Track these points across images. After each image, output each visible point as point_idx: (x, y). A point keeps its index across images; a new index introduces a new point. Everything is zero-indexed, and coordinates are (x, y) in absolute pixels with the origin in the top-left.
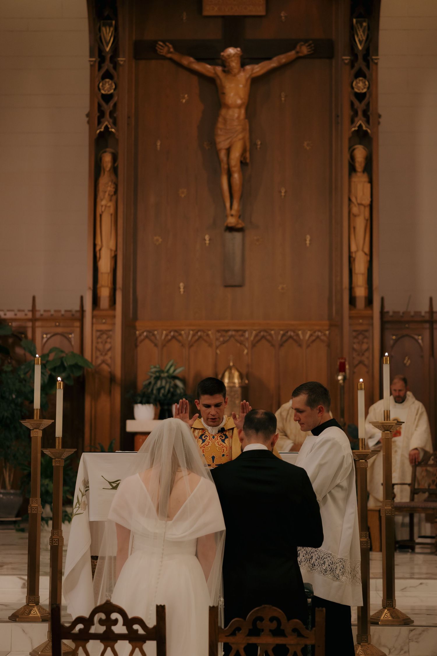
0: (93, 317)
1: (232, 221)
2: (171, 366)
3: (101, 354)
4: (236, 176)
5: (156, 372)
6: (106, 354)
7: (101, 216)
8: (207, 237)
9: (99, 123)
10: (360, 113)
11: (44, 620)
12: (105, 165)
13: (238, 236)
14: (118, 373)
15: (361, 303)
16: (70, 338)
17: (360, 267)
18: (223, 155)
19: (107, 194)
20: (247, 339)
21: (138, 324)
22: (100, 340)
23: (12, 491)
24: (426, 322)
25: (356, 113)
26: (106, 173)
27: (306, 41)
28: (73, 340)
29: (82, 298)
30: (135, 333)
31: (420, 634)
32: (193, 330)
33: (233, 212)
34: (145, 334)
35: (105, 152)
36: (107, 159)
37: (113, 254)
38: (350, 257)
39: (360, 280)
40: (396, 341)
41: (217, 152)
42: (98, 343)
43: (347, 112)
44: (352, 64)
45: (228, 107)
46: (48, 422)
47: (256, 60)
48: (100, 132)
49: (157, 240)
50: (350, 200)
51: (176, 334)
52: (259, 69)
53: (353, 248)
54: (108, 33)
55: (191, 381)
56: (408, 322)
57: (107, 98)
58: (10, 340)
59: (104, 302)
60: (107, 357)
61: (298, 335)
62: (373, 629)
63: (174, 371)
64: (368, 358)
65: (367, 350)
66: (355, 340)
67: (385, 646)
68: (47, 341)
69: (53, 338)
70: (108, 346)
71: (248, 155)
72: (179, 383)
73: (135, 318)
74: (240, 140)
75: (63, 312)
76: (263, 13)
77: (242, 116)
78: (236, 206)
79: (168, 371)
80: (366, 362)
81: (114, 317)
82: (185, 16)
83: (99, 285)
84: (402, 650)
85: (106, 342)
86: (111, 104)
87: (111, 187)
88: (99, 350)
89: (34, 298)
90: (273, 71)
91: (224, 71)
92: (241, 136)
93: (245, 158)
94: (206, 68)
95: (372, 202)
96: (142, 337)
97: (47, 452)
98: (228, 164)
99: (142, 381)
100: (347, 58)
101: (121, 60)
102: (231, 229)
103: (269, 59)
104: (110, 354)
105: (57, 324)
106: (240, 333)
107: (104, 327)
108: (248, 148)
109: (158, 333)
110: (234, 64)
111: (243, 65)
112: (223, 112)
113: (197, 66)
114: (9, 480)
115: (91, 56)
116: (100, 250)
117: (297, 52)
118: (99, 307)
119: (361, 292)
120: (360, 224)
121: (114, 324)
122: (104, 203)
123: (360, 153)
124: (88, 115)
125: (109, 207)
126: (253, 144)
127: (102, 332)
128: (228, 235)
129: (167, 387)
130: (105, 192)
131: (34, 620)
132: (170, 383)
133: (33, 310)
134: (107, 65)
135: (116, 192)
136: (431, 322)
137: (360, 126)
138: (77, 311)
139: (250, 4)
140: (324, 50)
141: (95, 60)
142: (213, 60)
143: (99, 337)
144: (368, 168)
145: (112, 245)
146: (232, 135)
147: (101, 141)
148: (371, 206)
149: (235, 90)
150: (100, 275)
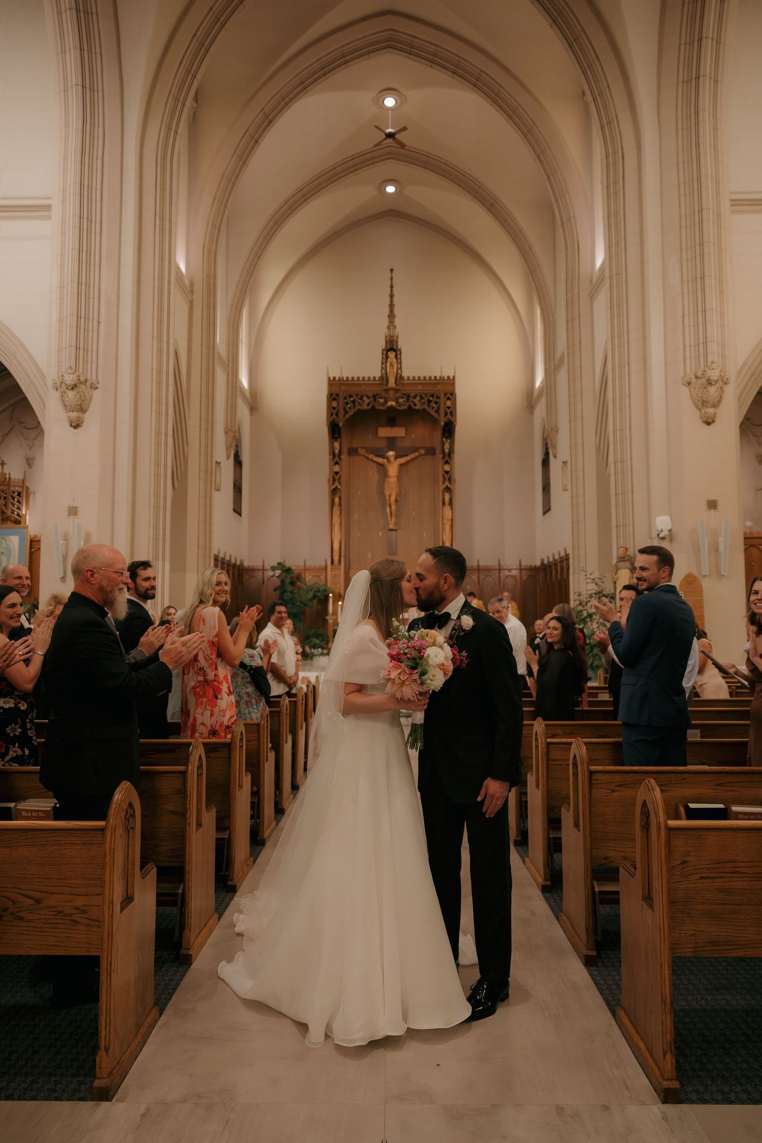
0: (332, 568)
1: (391, 527)
4: (393, 507)
7: (334, 524)
9: (333, 484)
10: (447, 479)
12: (336, 502)
13: (394, 533)
16: (321, 578)
18: (387, 498)
22: (334, 579)
24: (475, 570)
25: (445, 479)
26: (336, 506)
27: (423, 448)
33: (392, 523)
35: (336, 497)
36: (337, 500)
37: (340, 541)
41: (385, 497)
43: (441, 479)
44: (443, 458)
45: (389, 477)
47: (401, 456)
49: (359, 535)
50: (443, 517)
52: (403, 460)
53: (444, 538)
54: (337, 445)
57: (337, 473)
59: (336, 562)
60: (338, 586)
68: (312, 579)
69: (314, 578)
70: (338, 581)
71: (398, 497)
73: (349, 569)
74: (395, 491)
75: (318, 567)
76: (405, 436)
77: (396, 481)
78: (393, 520)
81: (340, 568)
82: (370, 436)
83: (334, 555)
85: (337, 579)
86: (338, 475)
87: (338, 512)
89: (305, 559)
90: (409, 461)
91: (388, 461)
92: (395, 489)
93: (397, 499)
94: (380, 460)
95: (452, 518)
98: (390, 501)
100: (441, 456)
101: (343, 457)
102: (391, 530)
103: (407, 455)
105: (316, 572)
107: (335, 573)
108: (398, 494)
110: (392, 459)
111: (396, 458)
112: (387, 479)
113: (376, 459)
115: (330, 455)
116: (334, 539)
117: (419, 453)
118: (334, 564)
120: (447, 527)
121: (340, 572)
123: (447, 497)
124: (328, 480)
126: (400, 493)
127: (335, 575)
128: (390, 533)
130: (336, 514)
133: (305, 565)
134: (337, 459)
135: (341, 514)
136: (478, 570)
137: (447, 486)
138: (324, 566)
139: (398, 432)
140: (431, 451)
141: (331, 456)
142: (382, 456)
143: (334, 577)
144: (451, 503)
145: (339, 537)
146: (392, 490)
147: (334, 492)
148: (452, 520)
149: (393, 470)
150: (334, 550)
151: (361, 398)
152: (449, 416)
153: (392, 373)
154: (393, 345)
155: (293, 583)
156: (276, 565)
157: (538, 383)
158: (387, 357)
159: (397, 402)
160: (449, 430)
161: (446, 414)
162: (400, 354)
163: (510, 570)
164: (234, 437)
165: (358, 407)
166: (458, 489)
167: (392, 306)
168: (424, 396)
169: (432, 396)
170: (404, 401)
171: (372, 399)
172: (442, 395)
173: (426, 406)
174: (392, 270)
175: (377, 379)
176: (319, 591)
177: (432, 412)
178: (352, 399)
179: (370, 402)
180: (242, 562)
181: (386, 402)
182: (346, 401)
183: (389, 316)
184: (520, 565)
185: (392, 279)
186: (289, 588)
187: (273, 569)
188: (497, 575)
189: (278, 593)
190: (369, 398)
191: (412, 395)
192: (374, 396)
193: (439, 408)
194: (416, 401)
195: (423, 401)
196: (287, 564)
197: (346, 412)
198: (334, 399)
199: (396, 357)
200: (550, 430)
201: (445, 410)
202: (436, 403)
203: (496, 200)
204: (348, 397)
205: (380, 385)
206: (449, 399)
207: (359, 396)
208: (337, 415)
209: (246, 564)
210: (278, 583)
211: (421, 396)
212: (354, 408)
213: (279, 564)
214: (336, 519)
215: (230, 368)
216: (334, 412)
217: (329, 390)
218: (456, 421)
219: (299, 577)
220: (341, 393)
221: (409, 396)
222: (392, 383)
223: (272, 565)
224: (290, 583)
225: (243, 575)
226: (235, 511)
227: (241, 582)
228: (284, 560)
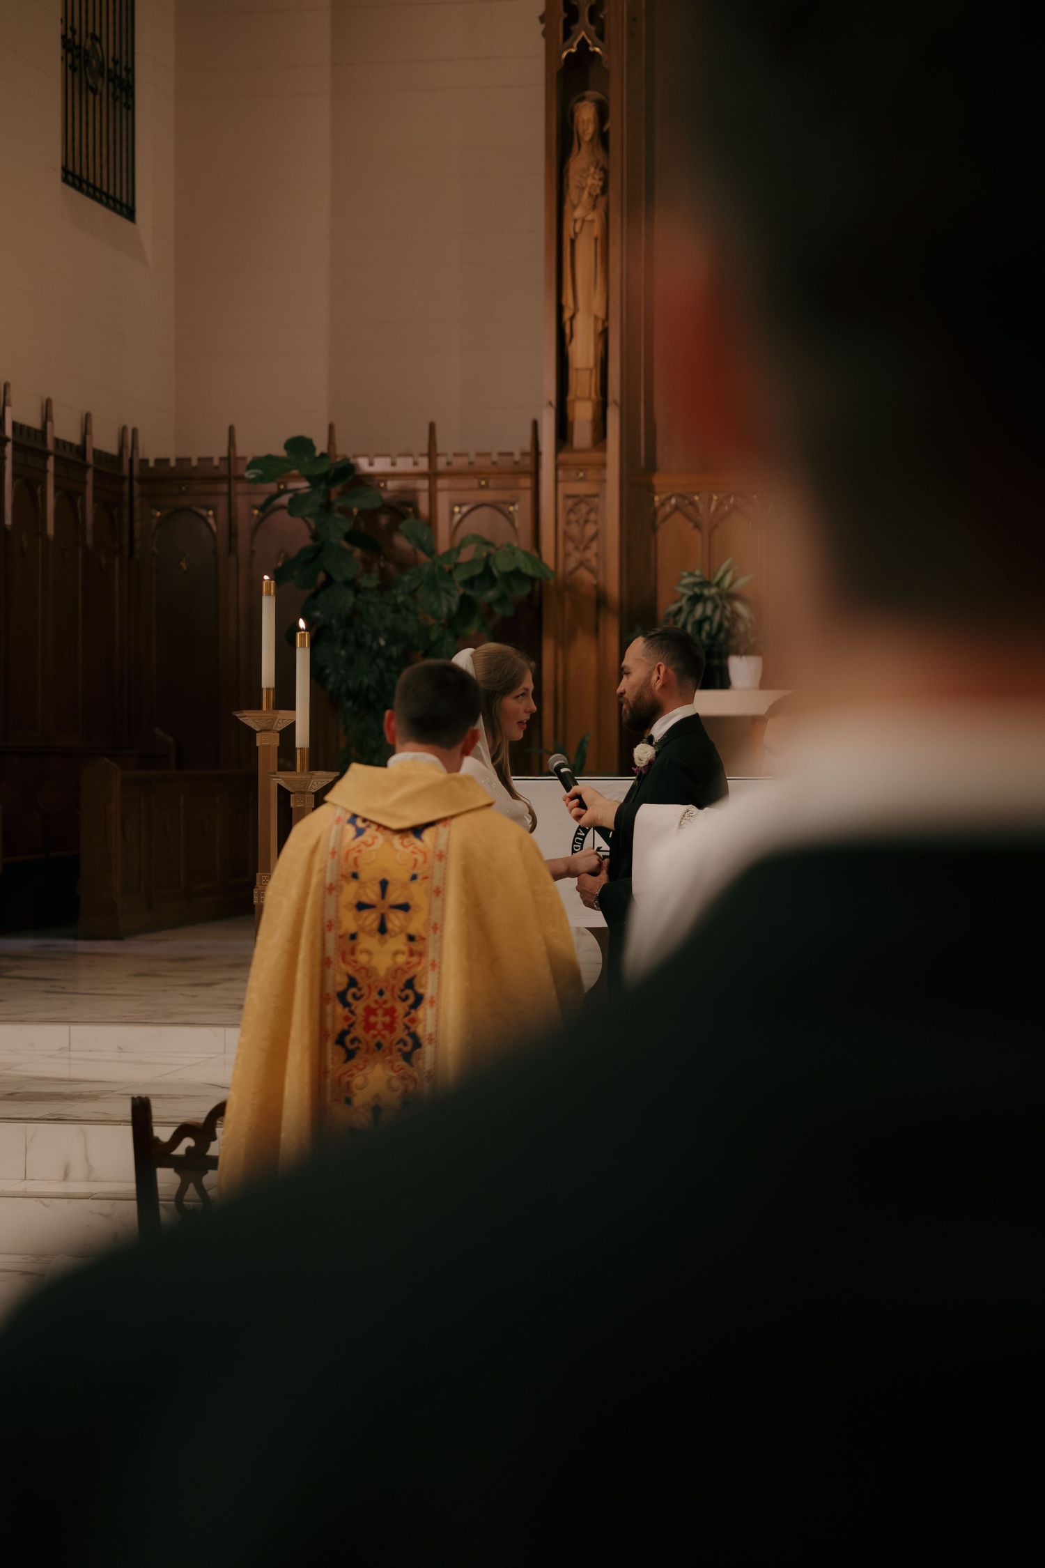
0: (558, 466)
2: (726, 572)
3: (577, 548)
5: (695, 584)
6: (587, 547)
7: (573, 242)
9: (568, 34)
12: (581, 131)
14: (613, 588)
16: (510, 512)
19: (586, 193)
21: (657, 480)
22: (573, 517)
26: (584, 146)
28: (516, 516)
29: (535, 423)
30: (653, 499)
34: (673, 501)
35: (582, 99)
36: (586, 114)
37: (600, 328)
42: (568, 523)
48: (570, 54)
51: (741, 501)
58: (384, 520)
59: (582, 434)
60: (590, 554)
63: (732, 583)
68: (461, 520)
69: (474, 514)
70: (591, 530)
72: (743, 610)
73: (652, 468)
75: (495, 457)
79: (718, 584)
81: (603, 465)
83: (571, 396)
85: (586, 521)
87: (594, 178)
88: (572, 540)
89: (433, 426)
96: (667, 509)
104: (594, 546)
105: (483, 483)
107: (580, 489)
109: (700, 499)
116: (572, 318)
118: (572, 443)
121: (603, 481)
122: (578, 213)
124: (542, 19)
125: (592, 221)
127: (578, 499)
129: (717, 618)
130: (583, 189)
132: (724, 607)
133: (432, 454)
135: (604, 190)
138: (524, 454)
143: (571, 511)
145: (598, 307)
147: (571, 74)
150: (573, 377)
156: (281, 452)
176: (487, 576)
180: (127, 437)
187: (271, 469)
196: (342, 451)
209: (151, 450)
213: (300, 446)
214: (580, 213)
219: (397, 511)
223: (262, 452)
224: (352, 537)
225: (137, 503)
226: (80, 189)
227: (126, 539)
228: (331, 428)
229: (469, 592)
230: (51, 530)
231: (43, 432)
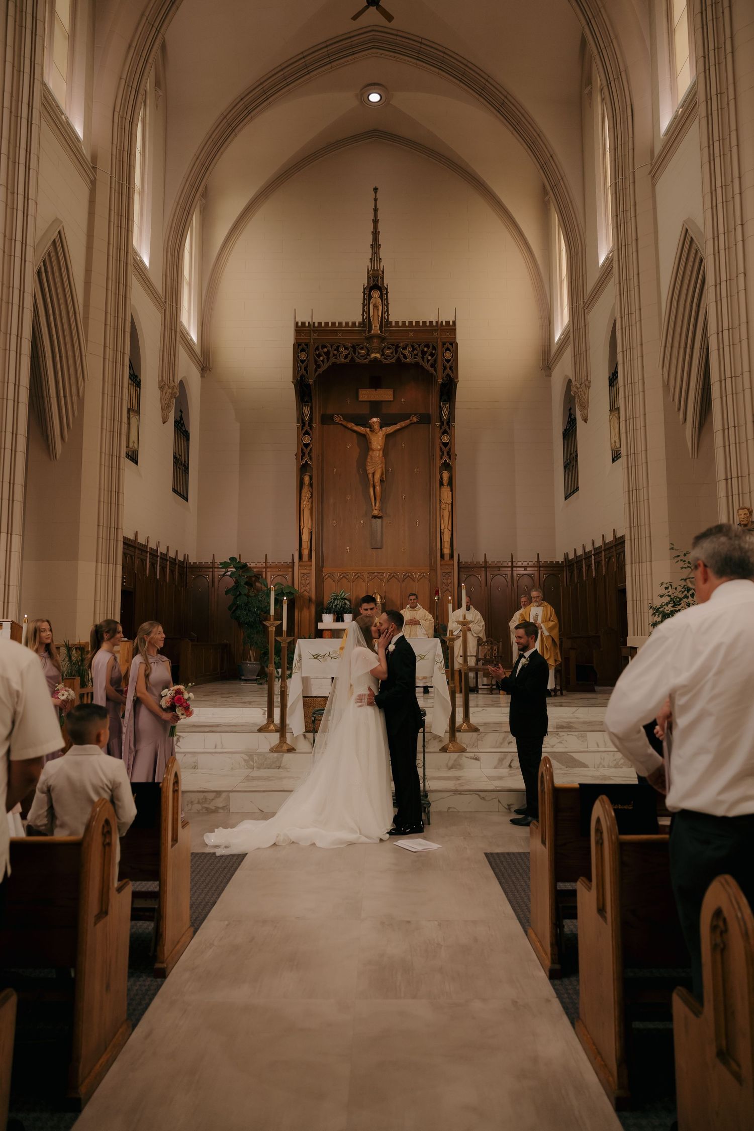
1: (376, 512)
2: (343, 593)
3: (304, 586)
4: (378, 488)
5: (334, 596)
6: (306, 586)
7: (303, 510)
8: (362, 522)
9: (302, 459)
10: (445, 453)
11: (277, 731)
12: (305, 482)
13: (379, 521)
14: (313, 597)
15: (447, 557)
16: (286, 577)
17: (447, 537)
18: (370, 476)
19: (307, 498)
20: (385, 577)
21: (324, 570)
22: (303, 578)
23: (255, 662)
24: (483, 567)
25: (443, 454)
26: (306, 486)
27: (415, 414)
28: (288, 578)
29: (293, 555)
30: (323, 574)
31: (484, 737)
32: (354, 573)
33: (376, 508)
34: (328, 575)
35: (305, 475)
36: (307, 478)
37: (310, 531)
38: (441, 532)
39: (446, 545)
40: (466, 578)
41: (367, 475)
42: (302, 580)
43: (438, 453)
44: (441, 427)
45: (373, 450)
46: (279, 622)
47: (389, 425)
48: (303, 464)
49: (335, 523)
50: (440, 501)
51: (345, 575)
52: (390, 429)
53: (443, 527)
54: (307, 410)
55: (353, 601)
56: (473, 567)
57: (306, 445)
58: (253, 579)
59: (305, 558)
60: (307, 588)
61: (412, 575)
62: (458, 734)
63: (344, 595)
64: (451, 587)
65: (451, 582)
66: (445, 578)
67: (464, 743)
68: (274, 579)
69: (277, 577)
70: (307, 582)
71: (384, 477)
72: (347, 602)
73: (323, 567)
74: (380, 468)
75: (282, 563)
76: (393, 400)
77: (381, 455)
78: (378, 504)
79: (341, 596)
80: (450, 590)
82: (349, 400)
83: (302, 548)
84: (473, 745)
85: (306, 580)
86: (309, 449)
87: (309, 494)
88: (303, 584)
89: (266, 555)
90: (398, 431)
91: (371, 431)
92: (380, 466)
93: (383, 478)
94: (361, 429)
95: (452, 502)
96: (326, 577)
97: (278, 639)
98: (374, 481)
99: (326, 602)
100: (438, 424)
101: (314, 424)
102: (375, 517)
103: (396, 424)
104: (308, 586)
105: (279, 570)
106: (380, 574)
107: (305, 571)
108: (384, 473)
109: (335, 574)
110: (377, 427)
111: (381, 427)
112: (370, 453)
113: (356, 428)
114: (253, 656)
115: (298, 422)
116: (303, 529)
117: (411, 421)
118: (303, 560)
119: (447, 551)
120: (446, 514)
121: (311, 570)
122: (304, 503)
123: (446, 475)
124: (296, 455)
125: (308, 505)
126: (387, 471)
127: (304, 574)
128: (374, 520)
129: (341, 604)
131: (271, 731)
132: (342, 602)
133: (266, 562)
134: (307, 428)
135: (311, 497)
136: (486, 567)
137: (446, 461)
138: (290, 563)
139: (384, 395)
140: (425, 419)
141: (300, 424)
142: (365, 423)
143: (302, 577)
144: (450, 483)
145: (309, 526)
146: (376, 465)
147: (303, 469)
148: (452, 504)
149: (377, 441)
150: (303, 542)
151: (337, 349)
152: (448, 371)
153: (376, 317)
154: (377, 281)
155: (250, 584)
156: (229, 561)
157: (557, 335)
158: (370, 297)
159: (382, 355)
160: (448, 391)
161: (445, 368)
162: (387, 292)
163: (525, 568)
164: (173, 395)
165: (332, 360)
166: (459, 466)
167: (376, 234)
168: (416, 346)
169: (427, 346)
170: (392, 353)
171: (351, 349)
172: (440, 344)
173: (419, 359)
174: (376, 190)
175: (357, 324)
177: (427, 366)
178: (325, 350)
179: (349, 354)
180: (186, 557)
181: (368, 355)
182: (317, 352)
183: (372, 245)
184: (539, 561)
185: (376, 200)
186: (245, 590)
187: (225, 565)
188: (509, 573)
189: (231, 597)
190: (346, 349)
191: (401, 345)
192: (353, 347)
193: (435, 361)
194: (406, 352)
195: (415, 352)
196: (243, 561)
197: (318, 366)
198: (303, 350)
199: (381, 297)
200: (578, 386)
201: (443, 364)
202: (432, 355)
203: (509, 97)
204: (320, 347)
205: (360, 332)
206: (448, 349)
207: (335, 347)
208: (306, 369)
209: (192, 560)
210: (230, 582)
211: (413, 346)
212: (328, 361)
213: (233, 559)
214: (305, 503)
215: (168, 305)
216: (303, 366)
217: (296, 339)
218: (457, 378)
219: (258, 576)
220: (312, 341)
221: (397, 347)
222: (376, 328)
223: (223, 561)
224: (246, 583)
225: (188, 574)
226: (175, 493)
227: (185, 583)
228: (240, 555)
229: (277, 597)
230: (168, 580)
231: (166, 555)
